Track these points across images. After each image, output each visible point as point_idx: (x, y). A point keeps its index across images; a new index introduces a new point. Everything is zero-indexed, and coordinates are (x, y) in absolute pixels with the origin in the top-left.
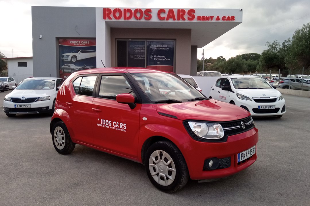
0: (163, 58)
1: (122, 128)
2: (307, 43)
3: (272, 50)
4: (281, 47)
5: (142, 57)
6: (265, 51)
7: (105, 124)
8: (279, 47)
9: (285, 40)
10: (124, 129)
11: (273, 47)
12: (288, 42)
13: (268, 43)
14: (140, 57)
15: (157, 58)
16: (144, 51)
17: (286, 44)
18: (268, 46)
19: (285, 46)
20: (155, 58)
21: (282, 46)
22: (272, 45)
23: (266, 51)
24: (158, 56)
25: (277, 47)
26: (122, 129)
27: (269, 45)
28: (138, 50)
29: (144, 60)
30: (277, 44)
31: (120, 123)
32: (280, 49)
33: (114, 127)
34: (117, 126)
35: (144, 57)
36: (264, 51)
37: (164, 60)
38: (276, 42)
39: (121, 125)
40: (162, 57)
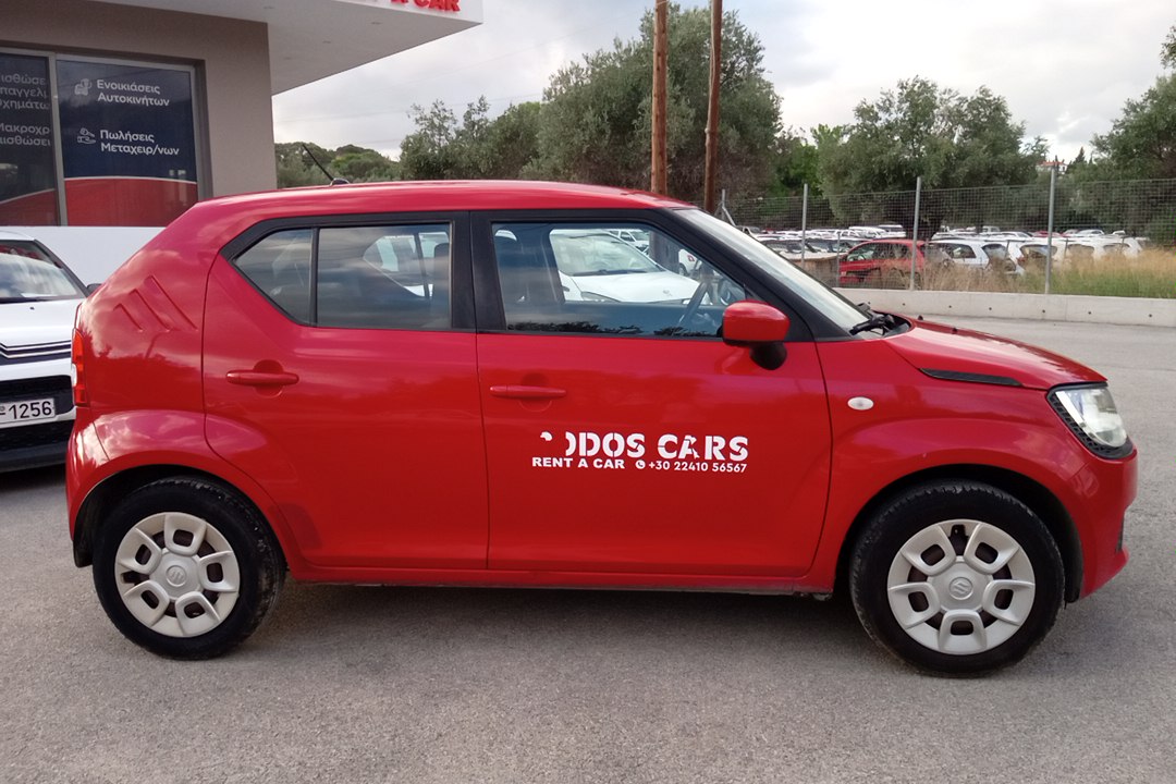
0: (146, 144)
1: (720, 457)
2: (602, 117)
3: (433, 135)
4: (461, 125)
5: (33, 136)
6: (412, 140)
7: (601, 454)
8: (455, 126)
9: (470, 105)
10: (735, 463)
11: (432, 126)
12: (480, 110)
13: (417, 109)
14: (23, 136)
15: (113, 142)
16: (43, 107)
17: (475, 117)
18: (417, 121)
19: (474, 124)
20: (106, 141)
21: (465, 124)
22: (431, 119)
23: (414, 137)
24: (121, 136)
25: (446, 125)
26: (720, 462)
27: (418, 116)
28: (16, 98)
29: (51, 150)
30: (445, 117)
31: (709, 439)
32: (459, 133)
33: (663, 460)
34: (685, 451)
35: (50, 137)
36: (408, 138)
37: (148, 151)
38: (440, 107)
39: (715, 444)
40: (140, 137)
